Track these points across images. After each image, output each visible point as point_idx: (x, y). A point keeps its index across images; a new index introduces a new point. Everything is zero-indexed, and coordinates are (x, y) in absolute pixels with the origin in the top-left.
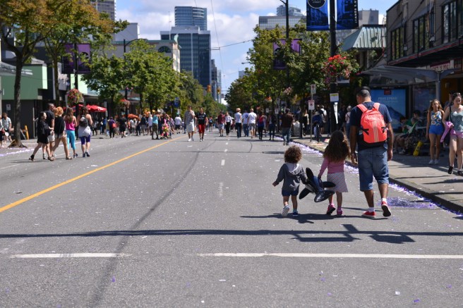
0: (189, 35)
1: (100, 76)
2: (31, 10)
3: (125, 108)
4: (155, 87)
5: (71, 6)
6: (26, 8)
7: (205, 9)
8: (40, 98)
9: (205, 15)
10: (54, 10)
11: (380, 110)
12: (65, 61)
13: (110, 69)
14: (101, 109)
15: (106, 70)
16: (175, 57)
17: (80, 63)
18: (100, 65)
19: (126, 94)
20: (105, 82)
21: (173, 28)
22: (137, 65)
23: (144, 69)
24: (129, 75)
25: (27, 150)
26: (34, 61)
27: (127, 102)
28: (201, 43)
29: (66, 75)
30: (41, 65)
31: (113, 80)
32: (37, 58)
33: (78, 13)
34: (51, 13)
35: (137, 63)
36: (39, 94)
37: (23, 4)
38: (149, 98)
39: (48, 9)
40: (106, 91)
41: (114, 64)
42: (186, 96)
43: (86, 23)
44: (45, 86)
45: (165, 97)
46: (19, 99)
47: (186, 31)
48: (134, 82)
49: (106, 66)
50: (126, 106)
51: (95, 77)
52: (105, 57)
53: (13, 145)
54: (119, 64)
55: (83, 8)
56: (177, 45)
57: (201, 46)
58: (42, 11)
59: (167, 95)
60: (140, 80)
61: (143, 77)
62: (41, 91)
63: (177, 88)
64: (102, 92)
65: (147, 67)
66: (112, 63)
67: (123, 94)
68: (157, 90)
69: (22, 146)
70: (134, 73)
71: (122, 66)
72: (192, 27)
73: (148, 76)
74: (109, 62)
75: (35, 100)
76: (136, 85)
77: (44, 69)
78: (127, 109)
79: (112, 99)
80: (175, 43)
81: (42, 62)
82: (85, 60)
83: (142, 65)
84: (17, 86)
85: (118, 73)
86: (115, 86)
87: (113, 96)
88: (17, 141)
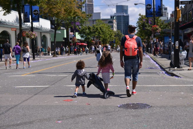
0: (121, 16)
1: (84, 33)
2: (59, 12)
3: (93, 44)
4: (105, 36)
5: (72, 10)
6: (57, 11)
7: (127, 6)
8: (64, 41)
9: (127, 8)
10: (67, 12)
11: (136, 39)
12: (71, 28)
13: (88, 30)
14: (85, 44)
15: (86, 30)
16: (114, 25)
17: (76, 29)
18: (84, 29)
19: (94, 39)
20: (86, 35)
21: (115, 14)
22: (97, 29)
23: (99, 30)
24: (94, 32)
25: (58, 58)
26: (62, 28)
27: (94, 42)
28: (125, 19)
29: (73, 33)
30: (64, 29)
31: (89, 34)
32: (63, 27)
33: (74, 12)
34: (65, 13)
35: (97, 28)
36: (63, 39)
37: (56, 10)
38: (103, 40)
39: (64, 11)
40: (86, 38)
41: (89, 28)
42: (118, 39)
43: (77, 15)
44: (65, 37)
45: (109, 40)
46: (56, 41)
47: (120, 15)
48: (96, 35)
49: (86, 29)
50: (94, 43)
51: (82, 33)
52: (86, 26)
53: (54, 56)
54: (91, 28)
55: (76, 11)
56: (115, 20)
57: (126, 20)
58: (63, 12)
59: (109, 39)
60: (98, 34)
61: (99, 33)
62: (64, 38)
63: (113, 36)
64: (85, 38)
65: (101, 29)
66: (88, 28)
67: (93, 39)
68: (105, 37)
69: (56, 57)
70: (96, 31)
71: (92, 29)
72: (122, 13)
73: (101, 32)
74: (87, 28)
75: (62, 42)
76: (97, 36)
77: (65, 31)
78: (94, 44)
79: (89, 41)
80: (114, 20)
81: (64, 28)
82: (78, 28)
83: (99, 29)
84: (55, 37)
85: (90, 31)
86: (90, 36)
87: (89, 40)
88: (55, 55)
